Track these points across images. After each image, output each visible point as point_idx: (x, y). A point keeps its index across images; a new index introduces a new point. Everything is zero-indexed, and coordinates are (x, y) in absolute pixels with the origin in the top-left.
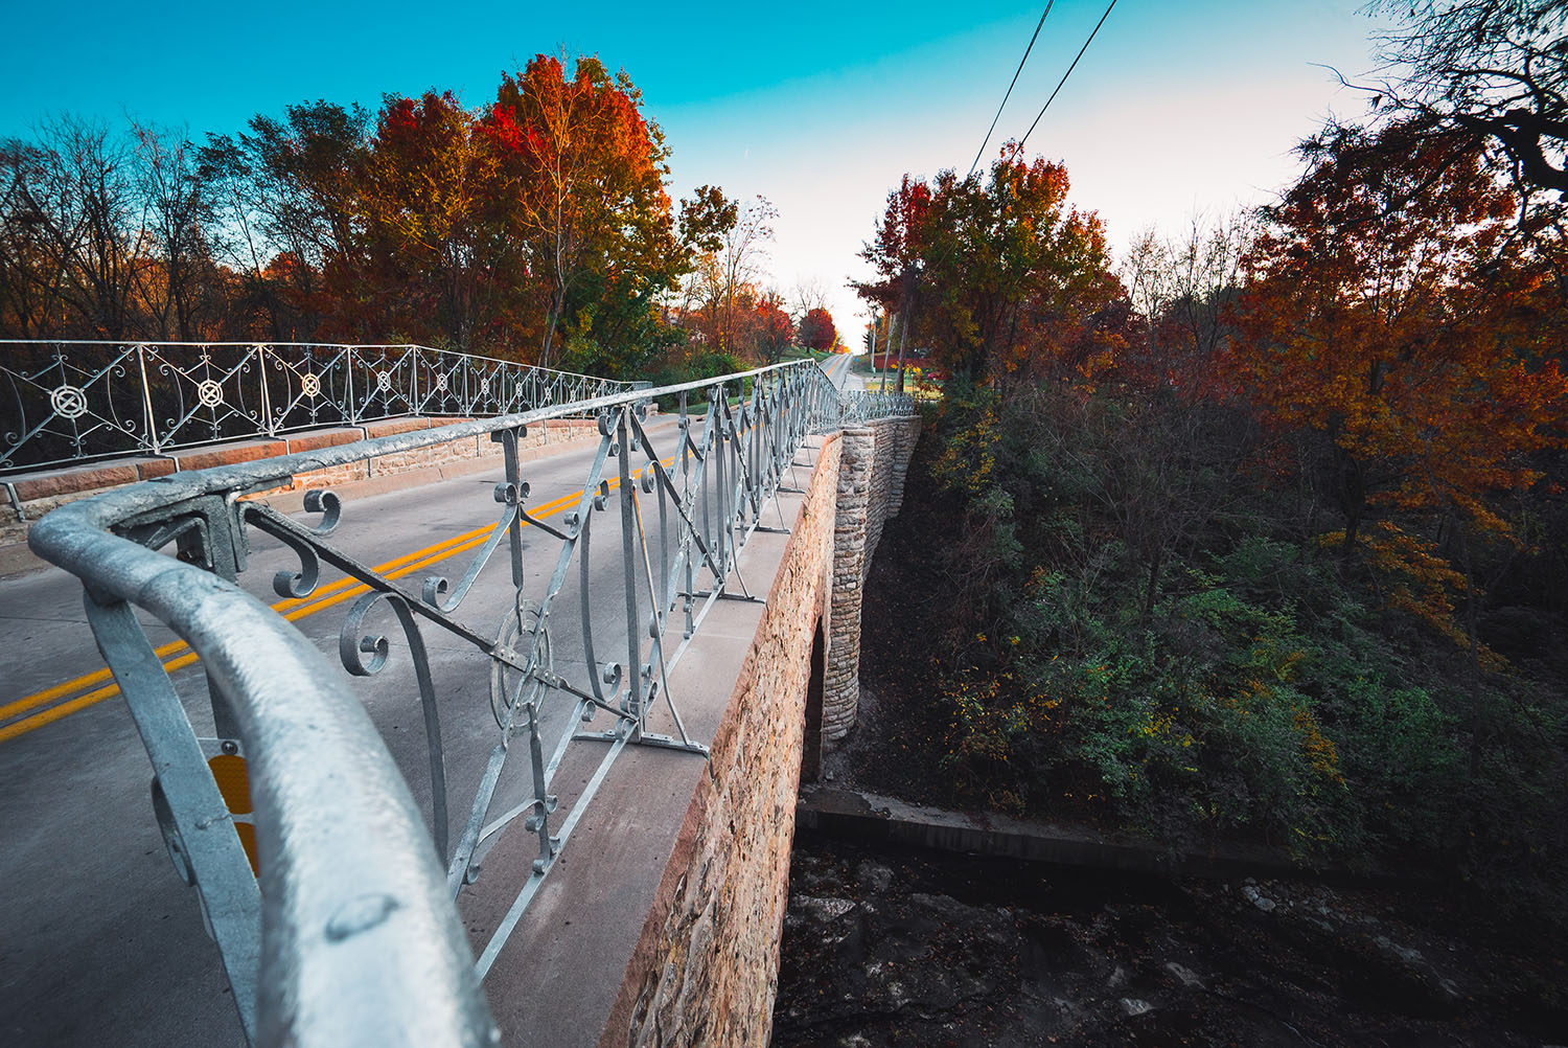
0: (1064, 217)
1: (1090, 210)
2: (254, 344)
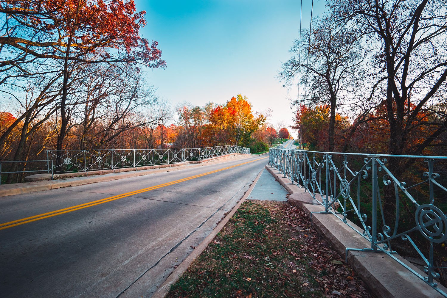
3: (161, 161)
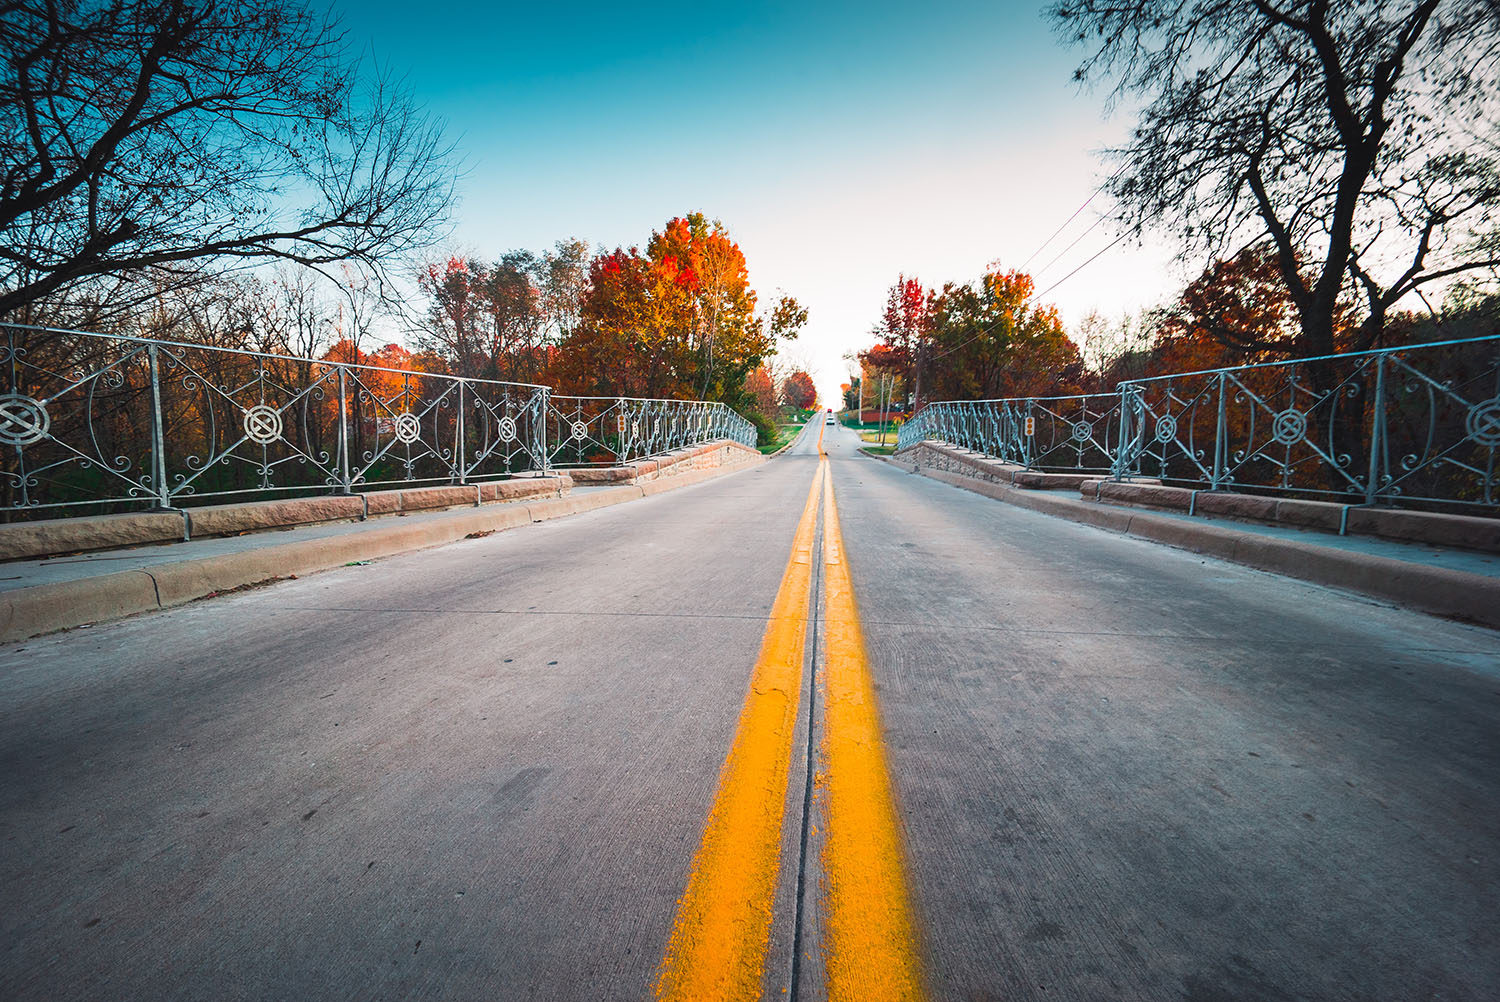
0: (1032, 308)
1: (1050, 303)
2: (455, 378)
3: (409, 464)
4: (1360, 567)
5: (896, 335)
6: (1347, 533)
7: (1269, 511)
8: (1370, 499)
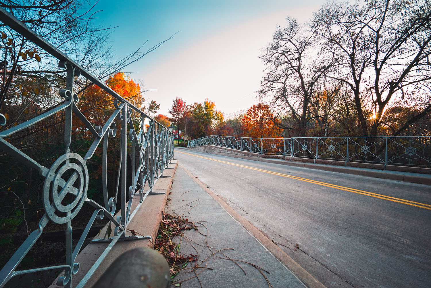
4: (360, 171)
5: (175, 114)
6: (346, 166)
7: (331, 163)
8: (347, 160)
